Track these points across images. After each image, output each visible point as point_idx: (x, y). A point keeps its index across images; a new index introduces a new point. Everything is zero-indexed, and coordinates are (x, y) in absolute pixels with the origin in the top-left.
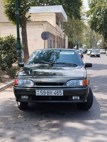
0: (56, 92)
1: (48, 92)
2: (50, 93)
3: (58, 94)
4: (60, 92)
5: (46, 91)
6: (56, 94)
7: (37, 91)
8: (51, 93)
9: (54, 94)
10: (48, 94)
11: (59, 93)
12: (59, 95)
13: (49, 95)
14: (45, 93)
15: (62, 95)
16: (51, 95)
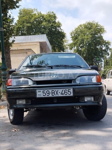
0: (64, 91)
1: (53, 92)
2: (55, 93)
3: (66, 93)
4: (69, 91)
5: (50, 91)
6: (63, 94)
7: (39, 92)
8: (57, 93)
9: (61, 94)
10: (53, 94)
11: (68, 93)
12: (68, 95)
13: (55, 96)
14: (49, 93)
15: (72, 95)
16: (57, 95)
